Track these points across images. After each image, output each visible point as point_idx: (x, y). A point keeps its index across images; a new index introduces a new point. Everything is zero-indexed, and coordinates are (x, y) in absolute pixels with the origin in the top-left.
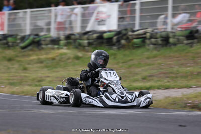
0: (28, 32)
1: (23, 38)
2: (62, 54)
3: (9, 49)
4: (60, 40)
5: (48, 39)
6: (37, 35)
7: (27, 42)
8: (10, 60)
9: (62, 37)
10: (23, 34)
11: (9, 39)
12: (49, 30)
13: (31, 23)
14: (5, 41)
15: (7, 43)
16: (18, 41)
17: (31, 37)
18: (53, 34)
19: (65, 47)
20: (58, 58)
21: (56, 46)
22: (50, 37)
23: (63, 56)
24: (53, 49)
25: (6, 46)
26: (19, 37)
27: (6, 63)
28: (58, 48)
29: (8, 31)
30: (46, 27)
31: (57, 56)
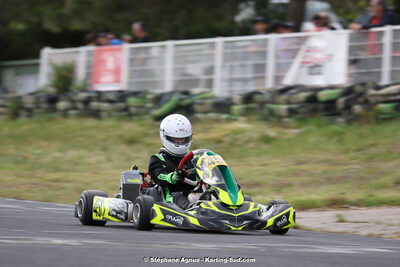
0: (168, 87)
1: (159, 100)
2: (235, 132)
3: (130, 120)
4: (233, 104)
5: (209, 101)
6: (186, 93)
7: (166, 107)
8: (132, 142)
9: (237, 98)
10: (158, 91)
11: (132, 101)
12: (210, 83)
13: (175, 70)
14: (122, 105)
15: (126, 109)
16: (149, 105)
17: (175, 98)
18: (220, 91)
19: (242, 119)
20: (227, 140)
21: (224, 116)
22: (213, 97)
23: (239, 136)
24: (218, 121)
25: (124, 113)
26: (150, 96)
27: (124, 148)
28: (229, 121)
29: (130, 83)
30: (205, 77)
31: (227, 135)
